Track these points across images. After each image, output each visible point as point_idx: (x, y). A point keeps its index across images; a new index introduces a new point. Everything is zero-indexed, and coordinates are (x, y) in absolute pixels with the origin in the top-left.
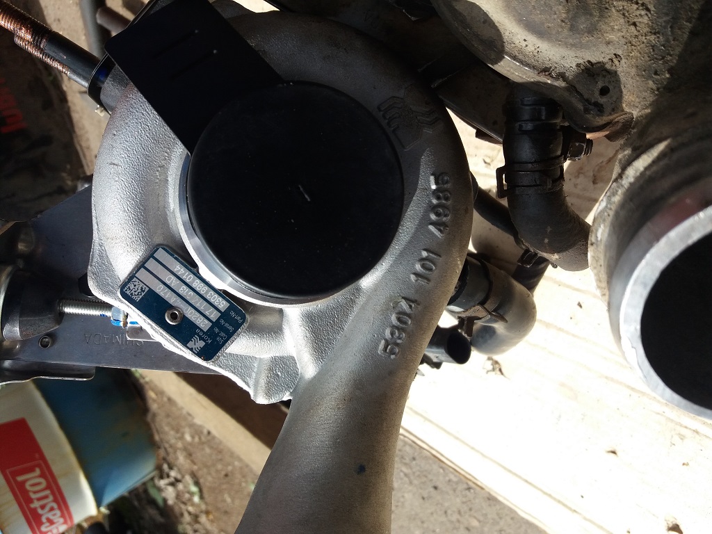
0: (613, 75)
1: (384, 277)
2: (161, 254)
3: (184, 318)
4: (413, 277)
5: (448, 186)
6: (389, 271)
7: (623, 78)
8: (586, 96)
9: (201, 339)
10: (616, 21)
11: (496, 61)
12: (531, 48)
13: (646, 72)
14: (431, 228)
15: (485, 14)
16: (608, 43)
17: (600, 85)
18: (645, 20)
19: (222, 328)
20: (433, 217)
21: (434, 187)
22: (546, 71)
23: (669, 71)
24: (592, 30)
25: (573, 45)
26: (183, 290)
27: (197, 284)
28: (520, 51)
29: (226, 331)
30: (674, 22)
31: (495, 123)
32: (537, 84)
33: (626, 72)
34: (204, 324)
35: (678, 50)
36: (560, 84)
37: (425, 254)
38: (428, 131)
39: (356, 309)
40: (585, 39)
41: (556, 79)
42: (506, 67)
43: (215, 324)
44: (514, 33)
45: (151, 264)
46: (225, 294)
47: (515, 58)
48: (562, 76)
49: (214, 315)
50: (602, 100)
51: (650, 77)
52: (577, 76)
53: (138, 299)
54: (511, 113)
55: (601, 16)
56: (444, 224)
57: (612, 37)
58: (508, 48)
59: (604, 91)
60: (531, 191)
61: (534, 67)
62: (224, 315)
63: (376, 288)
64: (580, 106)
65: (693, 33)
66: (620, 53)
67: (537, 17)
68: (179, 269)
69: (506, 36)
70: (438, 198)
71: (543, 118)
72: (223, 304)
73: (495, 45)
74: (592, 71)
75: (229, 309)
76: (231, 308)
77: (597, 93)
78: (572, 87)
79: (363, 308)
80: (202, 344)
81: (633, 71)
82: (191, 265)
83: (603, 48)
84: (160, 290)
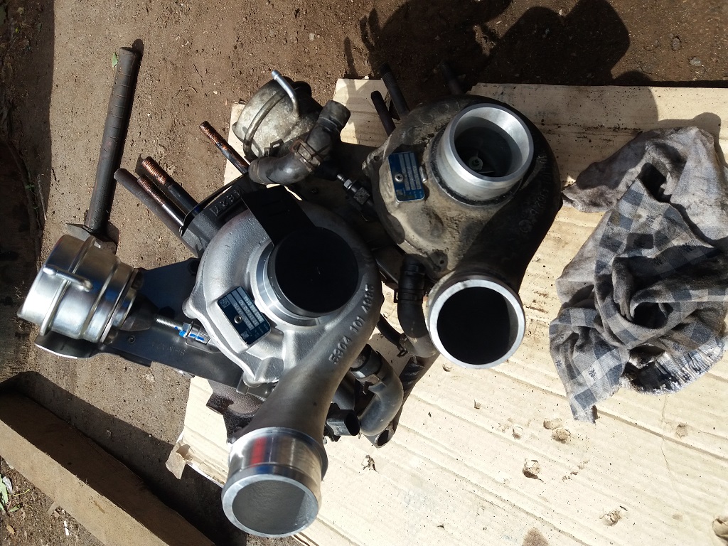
0: (446, 256)
1: (337, 326)
2: (240, 290)
3: (243, 322)
4: (351, 328)
5: (372, 291)
6: (340, 323)
7: (449, 257)
8: (435, 263)
9: (248, 333)
10: (448, 235)
11: (400, 243)
12: (415, 240)
13: (456, 255)
14: (363, 307)
15: (399, 223)
16: (445, 243)
17: (441, 259)
18: (458, 236)
19: (259, 331)
20: (364, 303)
21: (367, 290)
22: (420, 250)
23: (464, 255)
24: (439, 237)
25: (432, 241)
26: (246, 308)
27: (252, 307)
28: (411, 240)
29: (260, 332)
30: (467, 239)
31: (396, 274)
32: (416, 255)
33: (450, 254)
34: (250, 326)
35: (467, 248)
36: (425, 256)
37: (358, 318)
38: (368, 266)
39: (321, 339)
40: (436, 239)
41: (424, 253)
42: (404, 246)
43: (256, 328)
44: (410, 232)
45: (235, 293)
46: (263, 315)
47: (408, 242)
48: (426, 253)
49: (256, 324)
50: (441, 265)
51: (456, 256)
52: (432, 254)
53: (225, 307)
54: (404, 268)
55: (443, 232)
56: (368, 307)
57: (446, 241)
58: (406, 237)
59: (442, 262)
60: (408, 302)
61: (415, 247)
62: (261, 325)
63: (333, 330)
64: (432, 267)
65: (473, 244)
66: (448, 247)
67: (419, 227)
68: (246, 298)
69: (406, 233)
70: (368, 295)
71: (417, 271)
72: (261, 320)
73: (401, 236)
74: (439, 254)
75: (263, 323)
76: (265, 322)
77: (439, 262)
78: (429, 258)
79: (324, 339)
80: (247, 336)
81: (452, 254)
82: (252, 298)
83: (443, 244)
84: (235, 305)
